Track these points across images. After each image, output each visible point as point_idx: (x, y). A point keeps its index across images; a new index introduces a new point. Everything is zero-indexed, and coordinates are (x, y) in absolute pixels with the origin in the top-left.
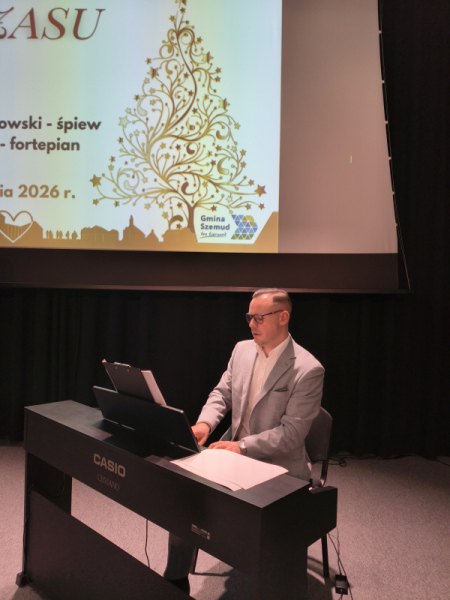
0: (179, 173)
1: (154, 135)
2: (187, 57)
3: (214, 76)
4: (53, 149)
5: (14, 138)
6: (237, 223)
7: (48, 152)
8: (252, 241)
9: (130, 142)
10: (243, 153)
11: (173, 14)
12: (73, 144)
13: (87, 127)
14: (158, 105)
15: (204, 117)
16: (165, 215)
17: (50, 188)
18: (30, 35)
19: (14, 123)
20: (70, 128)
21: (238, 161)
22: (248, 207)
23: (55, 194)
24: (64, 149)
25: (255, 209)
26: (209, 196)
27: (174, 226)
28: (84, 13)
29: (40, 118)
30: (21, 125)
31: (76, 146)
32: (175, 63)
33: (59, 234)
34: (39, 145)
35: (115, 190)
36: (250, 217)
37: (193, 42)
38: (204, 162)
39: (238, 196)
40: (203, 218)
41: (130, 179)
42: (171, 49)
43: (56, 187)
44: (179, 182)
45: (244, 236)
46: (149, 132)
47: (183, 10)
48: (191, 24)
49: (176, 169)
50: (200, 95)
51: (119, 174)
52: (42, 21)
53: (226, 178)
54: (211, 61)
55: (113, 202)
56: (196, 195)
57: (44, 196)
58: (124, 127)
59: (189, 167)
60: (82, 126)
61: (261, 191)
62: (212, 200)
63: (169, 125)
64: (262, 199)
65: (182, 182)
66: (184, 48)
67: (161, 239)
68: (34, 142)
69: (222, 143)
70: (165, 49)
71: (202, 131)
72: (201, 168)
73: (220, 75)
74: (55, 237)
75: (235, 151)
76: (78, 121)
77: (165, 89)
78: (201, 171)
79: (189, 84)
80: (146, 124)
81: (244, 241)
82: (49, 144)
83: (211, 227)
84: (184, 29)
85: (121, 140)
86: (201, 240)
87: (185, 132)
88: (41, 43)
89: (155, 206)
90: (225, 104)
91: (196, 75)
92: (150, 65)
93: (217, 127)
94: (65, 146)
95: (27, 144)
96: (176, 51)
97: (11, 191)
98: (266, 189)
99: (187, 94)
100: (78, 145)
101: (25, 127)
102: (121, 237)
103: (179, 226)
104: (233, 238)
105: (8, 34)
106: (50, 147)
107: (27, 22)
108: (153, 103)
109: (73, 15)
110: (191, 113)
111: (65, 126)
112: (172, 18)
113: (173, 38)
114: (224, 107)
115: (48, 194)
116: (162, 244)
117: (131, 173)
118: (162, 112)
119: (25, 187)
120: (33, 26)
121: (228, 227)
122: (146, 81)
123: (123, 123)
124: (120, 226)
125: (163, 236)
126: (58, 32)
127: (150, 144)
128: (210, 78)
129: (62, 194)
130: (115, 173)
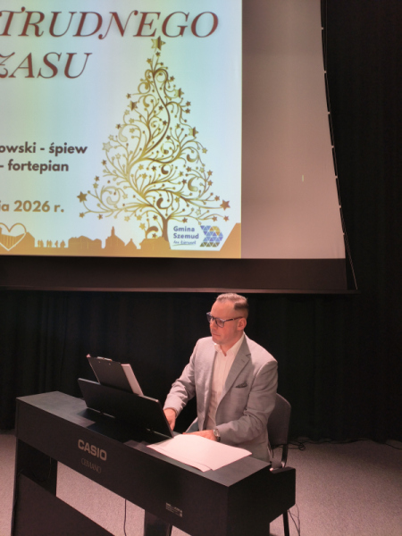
0: (155, 190)
1: (133, 158)
2: (162, 93)
3: (185, 109)
4: (45, 170)
5: (12, 160)
6: (205, 233)
7: (41, 173)
8: (218, 248)
9: (113, 164)
10: (210, 173)
11: (150, 57)
12: (63, 166)
13: (75, 151)
14: (137, 133)
15: (176, 143)
16: (142, 226)
17: (42, 204)
18: (28, 74)
19: (12, 147)
20: (61, 152)
21: (206, 180)
22: (215, 219)
23: (46, 208)
24: (55, 170)
25: (220, 220)
26: (180, 209)
27: (150, 236)
28: (74, 57)
29: (35, 143)
30: (18, 150)
31: (65, 167)
32: (152, 98)
33: (49, 243)
34: (33, 167)
35: (99, 205)
36: (216, 228)
37: (166, 80)
38: (176, 181)
39: (206, 210)
40: (176, 229)
41: (112, 196)
42: (148, 86)
43: (47, 202)
44: (154, 198)
45: (211, 244)
46: (129, 155)
47: (158, 54)
48: (165, 65)
49: (152, 187)
50: (173, 124)
51: (103, 191)
52: (38, 63)
53: (195, 195)
54: (182, 96)
56: (170, 209)
57: (36, 210)
58: (107, 151)
59: (163, 185)
60: (71, 150)
61: (225, 205)
62: (183, 213)
63: (147, 149)
64: (227, 212)
65: (158, 198)
66: (159, 85)
67: (139, 247)
68: (29, 164)
69: (192, 165)
70: (143, 86)
71: (175, 155)
72: (173, 186)
73: (189, 107)
74: (45, 245)
75: (203, 171)
76: (68, 146)
77: (142, 119)
78: (174, 188)
79: (163, 115)
81: (211, 249)
82: (42, 165)
83: (182, 237)
84: (159, 69)
85: (104, 162)
86: (173, 247)
87: (160, 156)
88: (36, 81)
89: (133, 218)
90: (194, 132)
91: (170, 107)
92: (130, 99)
93: (187, 152)
94: (56, 167)
95: (23, 165)
96: (152, 88)
97: (8, 206)
98: (230, 204)
99: (161, 123)
100: (67, 166)
101: (22, 151)
102: (103, 246)
103: (154, 235)
104: (202, 245)
105: (10, 74)
106: (42, 168)
107: (26, 64)
108: (132, 130)
109: (65, 58)
110: (165, 139)
111: (56, 150)
112: (149, 61)
113: (149, 77)
114: (194, 135)
115: (40, 208)
116: (139, 252)
117: (113, 191)
118: (140, 138)
119: (20, 202)
120: (30, 67)
121: (197, 237)
122: (127, 113)
123: (106, 148)
124: (103, 236)
125: (141, 244)
126: (51, 72)
127: (130, 166)
128: (182, 110)
129: (52, 208)
130: (99, 190)
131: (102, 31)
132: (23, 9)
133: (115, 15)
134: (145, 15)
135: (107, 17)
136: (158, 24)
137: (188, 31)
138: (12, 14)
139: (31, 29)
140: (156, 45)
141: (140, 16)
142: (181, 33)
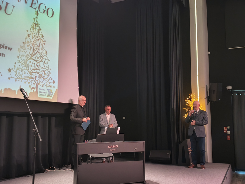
1: (28, 58)
2: (37, 33)
3: (44, 43)
6: (48, 91)
9: (21, 58)
10: (50, 69)
13: (8, 49)
14: (29, 47)
15: (41, 55)
16: (30, 86)
20: (2, 47)
21: (49, 72)
22: (51, 87)
26: (42, 82)
27: (32, 91)
28: (8, 5)
32: (35, 35)
35: (15, 75)
36: (51, 90)
37: (39, 29)
38: (41, 70)
39: (49, 83)
40: (40, 89)
41: (20, 72)
42: (33, 30)
44: (34, 75)
45: (50, 96)
46: (26, 56)
49: (33, 71)
50: (41, 47)
51: (17, 69)
53: (46, 77)
54: (43, 38)
55: (15, 79)
56: (39, 81)
58: (19, 52)
59: (37, 71)
60: (6, 48)
61: (54, 82)
62: (42, 83)
63: (32, 55)
64: (54, 85)
65: (35, 76)
66: (37, 30)
69: (46, 65)
70: (32, 29)
71: (41, 60)
72: (40, 72)
73: (45, 43)
75: (48, 68)
77: (31, 42)
78: (40, 73)
79: (37, 42)
80: (26, 53)
81: (50, 98)
83: (42, 92)
84: (37, 24)
85: (18, 57)
86: (39, 96)
87: (36, 59)
89: (27, 83)
90: (46, 53)
91: (40, 40)
92: (28, 32)
93: (44, 59)
96: (35, 31)
99: (37, 46)
100: (4, 55)
102: (17, 93)
103: (34, 91)
104: (47, 96)
109: (5, 4)
110: (38, 53)
112: (34, 19)
117: (21, 70)
118: (30, 50)
121: (46, 93)
122: (26, 38)
124: (17, 89)
125: (29, 94)
127: (26, 61)
128: (43, 43)
136: (37, 5)
137: (46, 12)
140: (36, 14)
142: (44, 12)
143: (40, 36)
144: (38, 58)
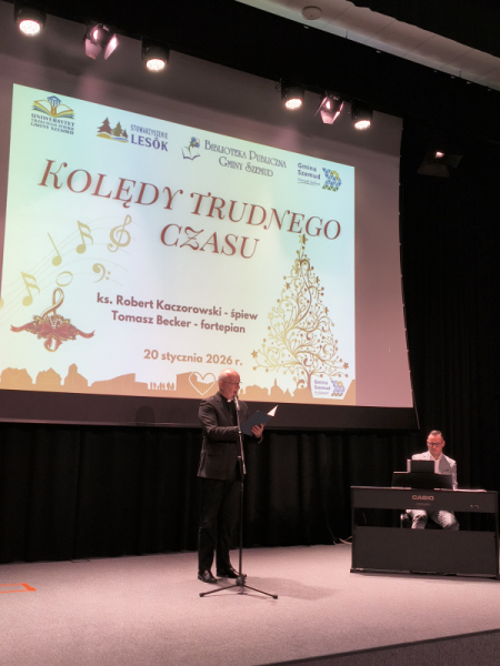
0: (302, 352)
1: (288, 327)
2: (306, 278)
3: (321, 292)
5: (203, 320)
6: (334, 386)
7: (226, 332)
8: (342, 398)
9: (275, 329)
10: (337, 342)
11: (298, 249)
13: (249, 317)
14: (290, 307)
15: (316, 318)
16: (295, 379)
17: (227, 358)
18: (214, 250)
19: (204, 310)
20: (239, 317)
21: (334, 347)
22: (340, 376)
23: (229, 361)
24: (235, 331)
25: (343, 376)
26: (319, 368)
27: (300, 387)
28: (247, 240)
29: (220, 308)
30: (208, 312)
31: (242, 329)
32: (300, 281)
34: (220, 327)
35: (266, 361)
36: (340, 382)
37: (309, 269)
38: (316, 347)
39: (334, 369)
40: (316, 382)
41: (275, 354)
42: (297, 272)
43: (230, 357)
44: (302, 358)
45: (338, 394)
46: (285, 324)
47: (303, 248)
48: (308, 257)
49: (300, 349)
50: (313, 303)
51: (269, 350)
52: (221, 242)
53: (328, 357)
54: (319, 282)
55: (265, 369)
56: (312, 367)
57: (222, 363)
58: (271, 319)
59: (308, 349)
60: (246, 316)
61: (346, 366)
62: (320, 370)
63: (297, 321)
64: (347, 371)
65: (304, 358)
66: (304, 272)
67: (292, 395)
68: (217, 325)
69: (325, 335)
70: (294, 271)
71: (315, 326)
72: (314, 349)
73: (323, 291)
75: (332, 340)
76: (244, 313)
77: (294, 297)
78: (314, 351)
79: (307, 295)
80: (284, 319)
81: (338, 398)
82: (225, 326)
83: (320, 388)
84: (304, 260)
85: (269, 328)
86: (314, 396)
87: (305, 326)
88: (219, 256)
89: (289, 372)
90: (326, 310)
91: (311, 289)
92: (286, 280)
93: (322, 325)
94: (236, 329)
95: (212, 325)
96: (300, 274)
97: (201, 358)
98: (348, 365)
99: (306, 301)
100: (244, 329)
101: (211, 314)
102: (269, 393)
103: (302, 386)
104: (332, 395)
105: (200, 247)
106: (227, 329)
107: (212, 241)
108: (287, 305)
109: (240, 240)
110: (308, 314)
111: (236, 315)
112: (298, 252)
113: (298, 265)
114: (326, 312)
115: (225, 361)
116: (293, 399)
117: (275, 350)
118: (292, 312)
119: (211, 356)
120: (216, 244)
121: (329, 388)
122: (284, 291)
123: (271, 317)
124: (269, 386)
125: (294, 393)
126: (231, 251)
127: (286, 332)
128: (319, 293)
129: (234, 362)
130: (266, 349)
131: (266, 223)
132: (209, 194)
133: (275, 211)
134: (295, 214)
135: (269, 213)
136: (303, 224)
137: (322, 232)
138: (201, 197)
139: (215, 212)
140: (301, 240)
141: (291, 215)
142: (318, 234)
143: (312, 280)
144: (309, 323)
